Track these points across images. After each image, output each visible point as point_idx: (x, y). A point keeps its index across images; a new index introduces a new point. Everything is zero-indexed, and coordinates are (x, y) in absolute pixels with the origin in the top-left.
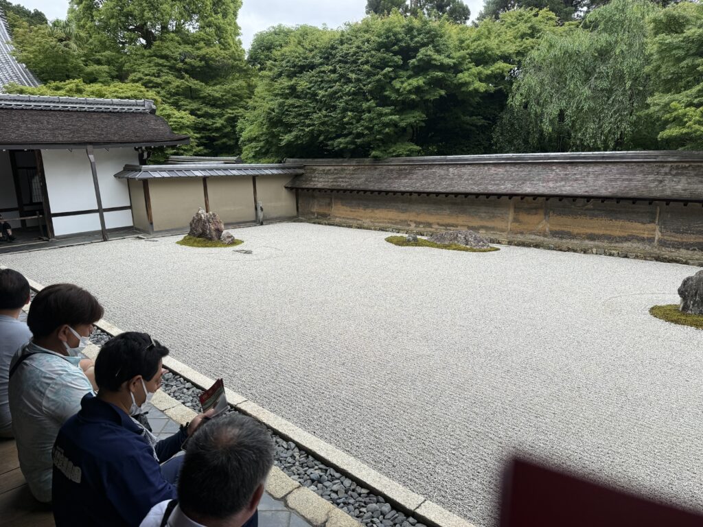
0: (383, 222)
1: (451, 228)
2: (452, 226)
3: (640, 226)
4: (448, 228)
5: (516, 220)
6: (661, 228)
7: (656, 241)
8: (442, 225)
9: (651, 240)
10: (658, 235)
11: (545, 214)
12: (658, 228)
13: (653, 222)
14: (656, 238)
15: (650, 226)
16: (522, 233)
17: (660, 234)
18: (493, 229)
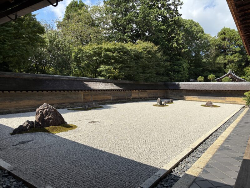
0: (26, 108)
1: (63, 105)
2: (64, 103)
3: (108, 96)
4: (62, 105)
5: (84, 99)
8: (60, 104)
9: (111, 99)
11: (91, 96)
13: (110, 95)
15: (110, 96)
16: (86, 103)
18: (78, 102)
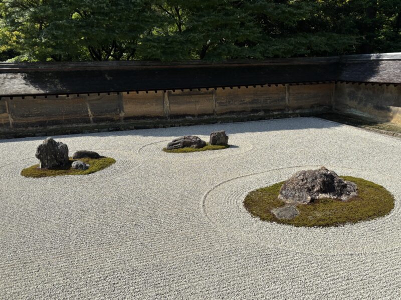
6: (12, 115)
7: (11, 125)
9: (7, 125)
10: (11, 120)
12: (9, 115)
13: (5, 112)
14: (11, 123)
15: (4, 115)
17: (12, 119)
